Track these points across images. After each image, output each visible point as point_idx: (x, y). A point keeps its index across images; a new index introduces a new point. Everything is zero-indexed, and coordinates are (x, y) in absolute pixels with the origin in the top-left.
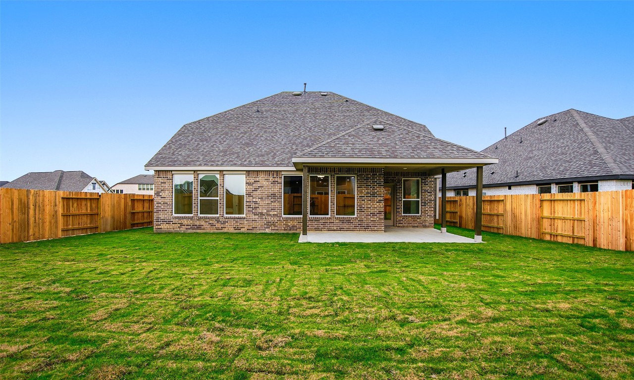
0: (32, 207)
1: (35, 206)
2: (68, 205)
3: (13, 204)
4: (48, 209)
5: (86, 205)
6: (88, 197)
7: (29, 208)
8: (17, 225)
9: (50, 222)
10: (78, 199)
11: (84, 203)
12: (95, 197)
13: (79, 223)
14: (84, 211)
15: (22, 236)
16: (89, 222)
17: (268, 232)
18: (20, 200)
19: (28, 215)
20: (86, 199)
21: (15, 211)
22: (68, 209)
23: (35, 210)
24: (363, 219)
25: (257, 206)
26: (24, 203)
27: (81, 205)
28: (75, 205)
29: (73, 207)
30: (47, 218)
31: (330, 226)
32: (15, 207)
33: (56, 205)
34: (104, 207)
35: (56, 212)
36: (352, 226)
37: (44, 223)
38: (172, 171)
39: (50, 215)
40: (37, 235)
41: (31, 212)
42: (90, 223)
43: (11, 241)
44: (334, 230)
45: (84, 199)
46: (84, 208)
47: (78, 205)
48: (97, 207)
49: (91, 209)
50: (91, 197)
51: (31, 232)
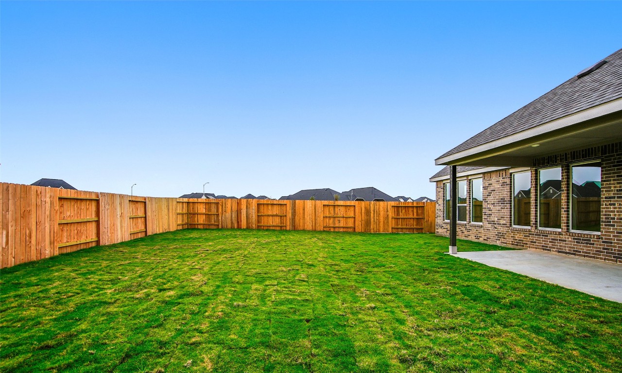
0: (372, 212)
1: (374, 211)
2: (398, 211)
3: (361, 210)
4: (382, 213)
5: (413, 211)
6: (415, 205)
7: (370, 213)
8: (363, 222)
9: (384, 222)
10: (406, 207)
11: (410, 210)
12: (421, 205)
13: (407, 224)
14: (411, 216)
15: (367, 229)
16: (415, 223)
17: (498, 245)
18: (365, 208)
19: (370, 217)
20: (413, 207)
21: (363, 214)
22: (398, 214)
23: (374, 214)
24: (611, 239)
25: (490, 212)
26: (368, 210)
27: (408, 211)
28: (404, 211)
29: (401, 212)
30: (382, 219)
31: (560, 246)
32: (363, 212)
33: (387, 211)
34: (428, 213)
35: (388, 215)
36: (592, 249)
37: (379, 222)
38: (442, 180)
39: (384, 218)
40: (375, 229)
41: (372, 215)
42: (417, 225)
43: (360, 231)
44: (566, 253)
45: (411, 207)
46: (412, 213)
47: (406, 211)
48: (423, 213)
49: (417, 214)
50: (417, 205)
51: (372, 227)
